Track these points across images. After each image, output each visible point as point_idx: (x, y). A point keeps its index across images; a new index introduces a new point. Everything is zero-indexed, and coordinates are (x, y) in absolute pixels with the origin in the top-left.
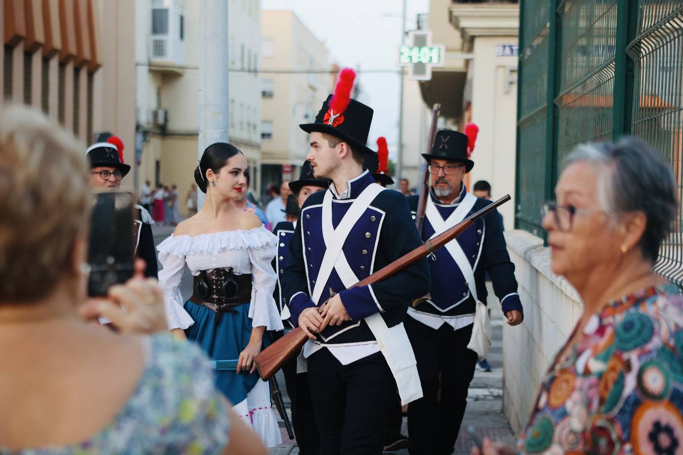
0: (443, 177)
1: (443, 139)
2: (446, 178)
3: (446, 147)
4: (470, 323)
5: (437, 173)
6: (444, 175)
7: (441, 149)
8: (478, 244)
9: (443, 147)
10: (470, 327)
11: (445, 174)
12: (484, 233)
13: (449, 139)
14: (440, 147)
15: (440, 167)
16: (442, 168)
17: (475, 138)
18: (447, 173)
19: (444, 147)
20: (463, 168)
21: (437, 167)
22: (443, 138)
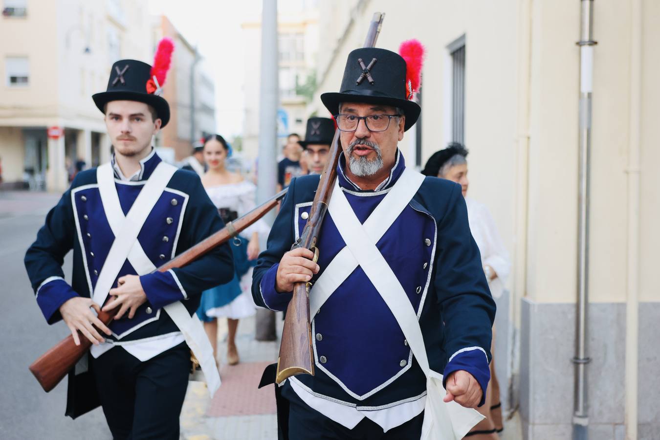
0: (365, 138)
1: (362, 64)
2: (372, 139)
3: (370, 79)
4: (416, 413)
5: (353, 129)
6: (367, 133)
7: (359, 84)
8: (426, 264)
9: (362, 81)
10: (418, 420)
11: (370, 131)
12: (435, 243)
13: (375, 63)
14: (359, 80)
15: (359, 118)
16: (365, 118)
17: (418, 65)
18: (373, 129)
19: (365, 78)
20: (401, 121)
21: (353, 118)
22: (364, 61)
